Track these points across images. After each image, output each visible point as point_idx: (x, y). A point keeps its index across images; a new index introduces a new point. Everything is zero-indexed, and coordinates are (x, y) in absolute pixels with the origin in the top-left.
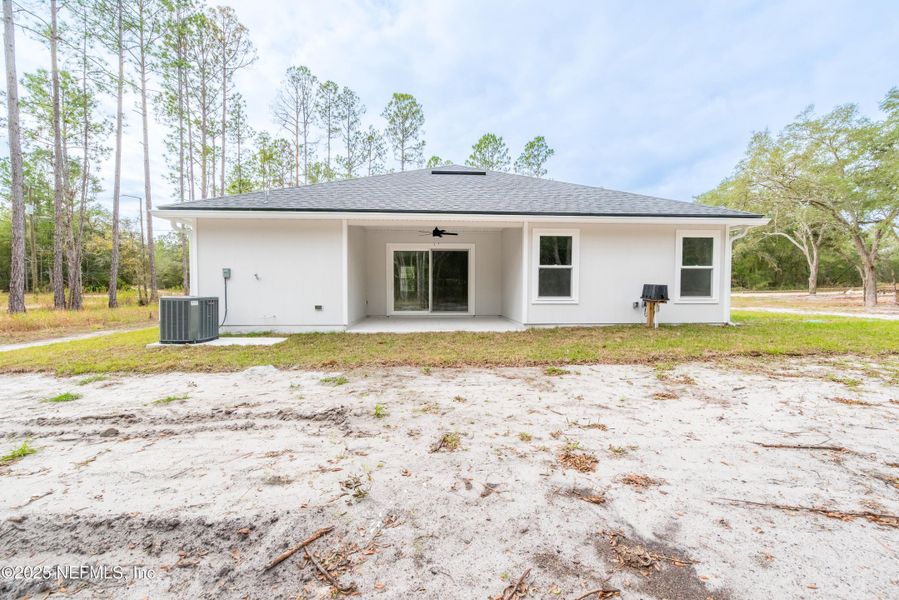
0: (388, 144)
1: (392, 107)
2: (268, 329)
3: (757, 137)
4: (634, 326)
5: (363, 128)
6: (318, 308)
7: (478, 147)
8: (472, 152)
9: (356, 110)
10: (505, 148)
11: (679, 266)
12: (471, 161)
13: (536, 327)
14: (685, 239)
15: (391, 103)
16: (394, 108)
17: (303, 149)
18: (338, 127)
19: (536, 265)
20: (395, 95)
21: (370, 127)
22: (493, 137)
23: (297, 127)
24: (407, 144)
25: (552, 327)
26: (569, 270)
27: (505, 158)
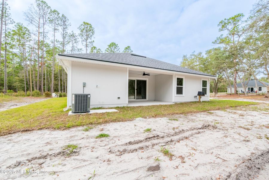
0: (79, 39)
1: (82, 26)
2: (100, 106)
3: (184, 56)
4: (195, 102)
5: (69, 31)
6: (119, 98)
7: (110, 46)
8: (108, 47)
9: (67, 24)
10: (118, 48)
11: (202, 87)
12: (107, 50)
13: (177, 103)
14: (203, 81)
15: (82, 25)
16: (83, 27)
17: (43, 34)
18: (58, 28)
19: (176, 86)
20: (84, 22)
21: (72, 31)
22: (115, 44)
23: (39, 25)
24: (88, 41)
25: (179, 103)
26: (182, 87)
27: (118, 51)
